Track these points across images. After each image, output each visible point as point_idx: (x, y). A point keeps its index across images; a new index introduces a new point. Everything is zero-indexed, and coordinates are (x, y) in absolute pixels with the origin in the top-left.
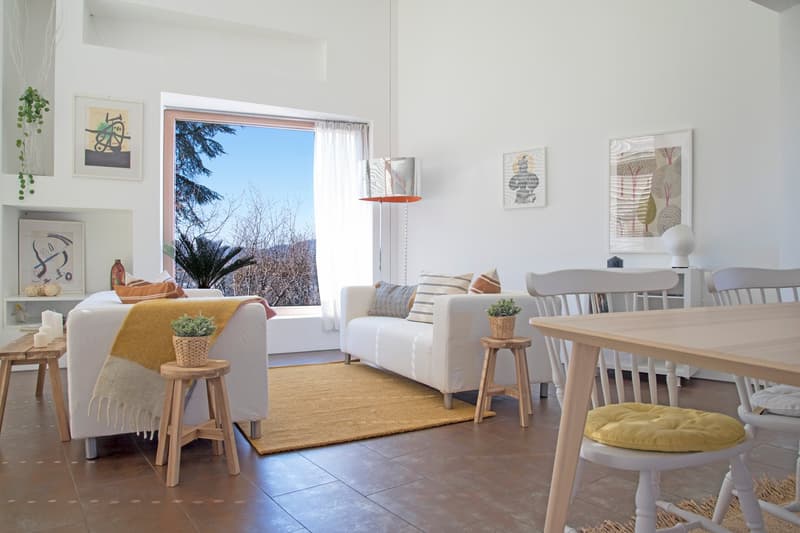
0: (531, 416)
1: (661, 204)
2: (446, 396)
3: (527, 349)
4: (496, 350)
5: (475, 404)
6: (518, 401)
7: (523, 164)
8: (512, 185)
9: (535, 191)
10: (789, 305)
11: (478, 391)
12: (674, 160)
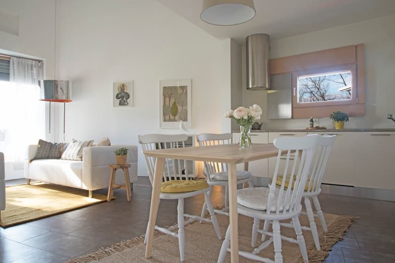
0: (131, 197)
1: (180, 108)
2: (90, 192)
3: (129, 168)
4: (116, 169)
5: (107, 195)
6: (126, 190)
7: (123, 87)
8: (117, 97)
9: (128, 100)
10: (221, 145)
11: (108, 188)
12: (185, 91)
